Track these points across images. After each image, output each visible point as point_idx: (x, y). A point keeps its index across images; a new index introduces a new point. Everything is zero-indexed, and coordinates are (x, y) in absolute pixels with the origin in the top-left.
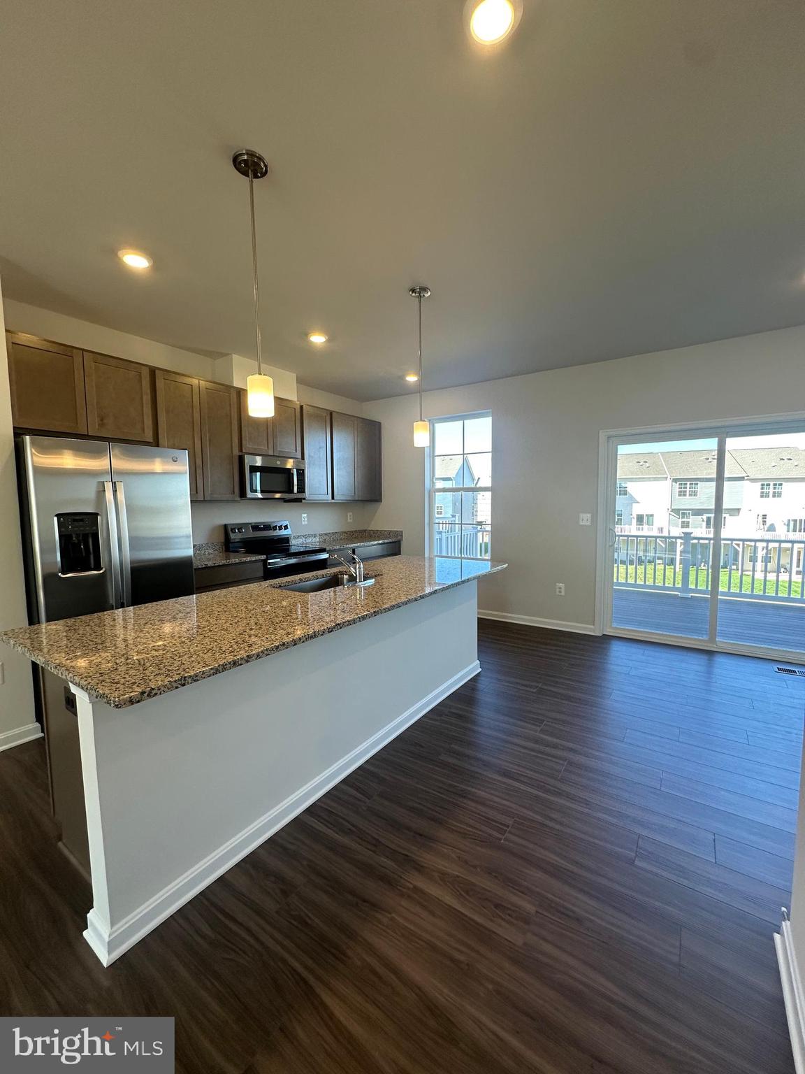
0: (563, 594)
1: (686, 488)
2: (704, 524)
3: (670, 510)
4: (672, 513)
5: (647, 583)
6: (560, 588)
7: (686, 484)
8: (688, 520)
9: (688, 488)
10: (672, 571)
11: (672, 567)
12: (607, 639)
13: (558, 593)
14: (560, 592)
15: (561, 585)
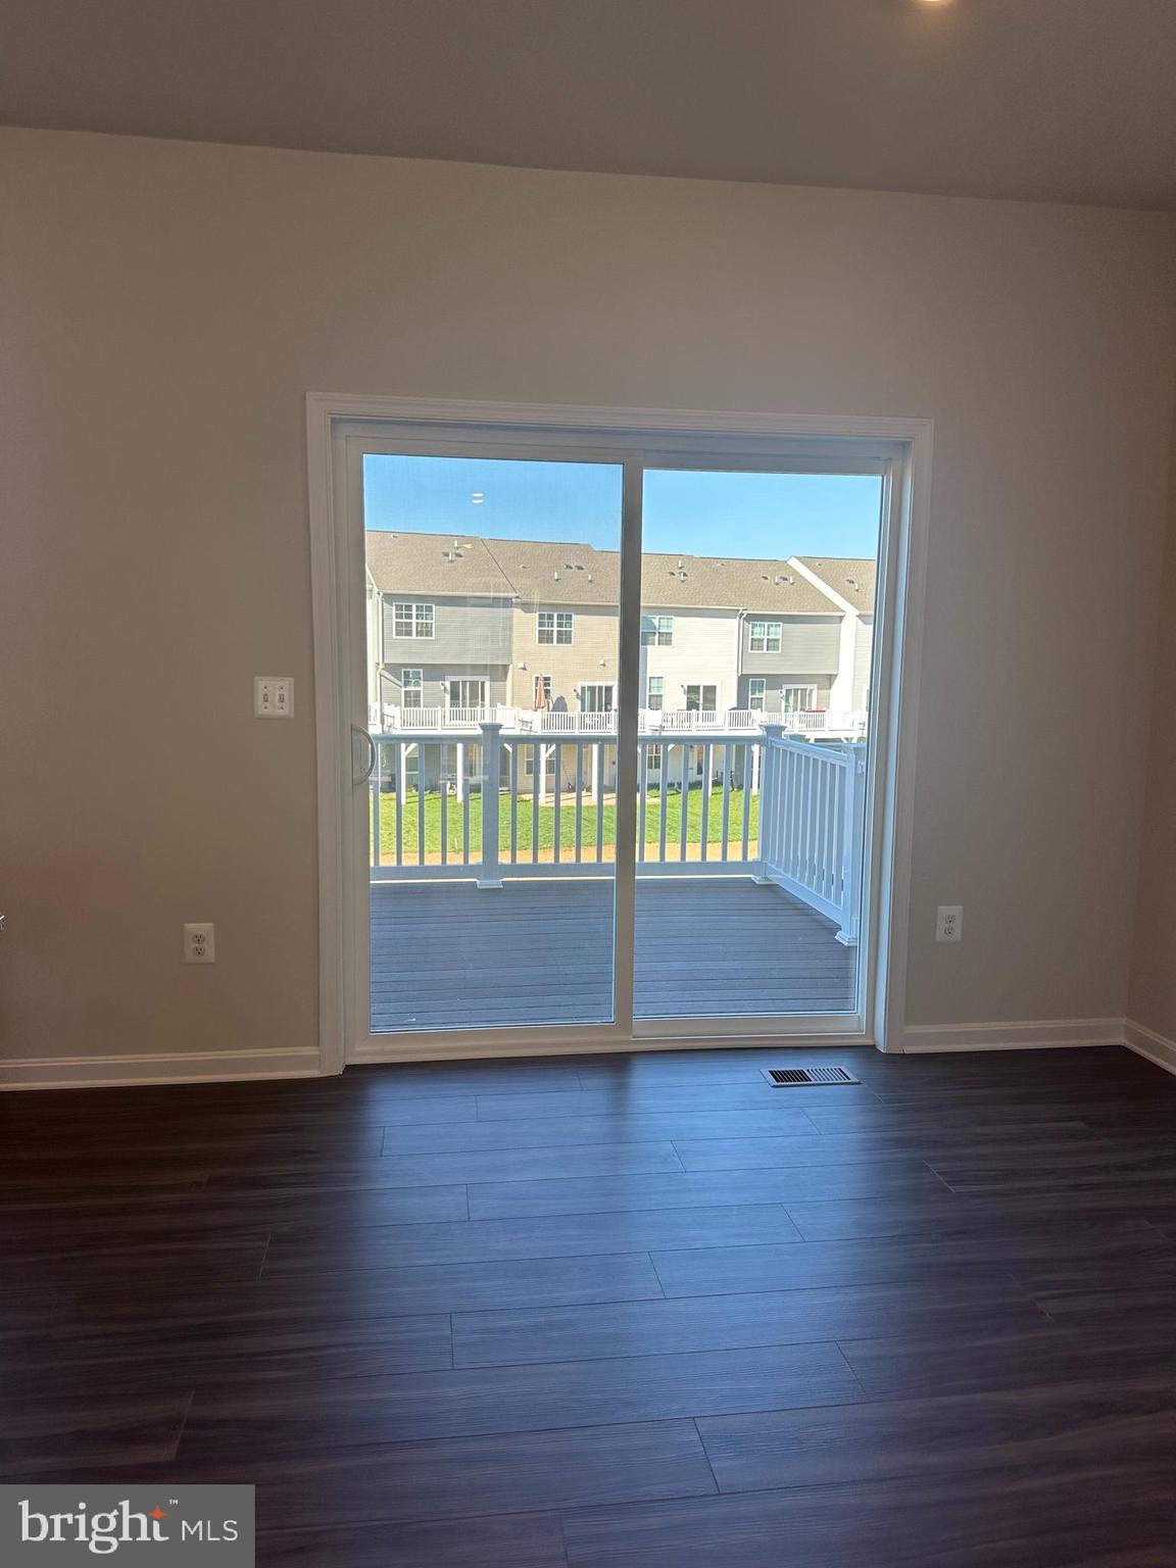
0: (210, 955)
1: (409, 616)
2: (448, 697)
3: (381, 666)
4: (386, 674)
5: (405, 863)
6: (199, 939)
7: (409, 608)
8: (417, 689)
9: (414, 616)
10: (394, 804)
11: (394, 795)
12: (359, 1076)
13: (191, 957)
14: (199, 952)
15: (205, 928)
